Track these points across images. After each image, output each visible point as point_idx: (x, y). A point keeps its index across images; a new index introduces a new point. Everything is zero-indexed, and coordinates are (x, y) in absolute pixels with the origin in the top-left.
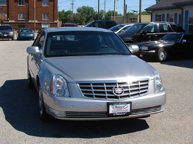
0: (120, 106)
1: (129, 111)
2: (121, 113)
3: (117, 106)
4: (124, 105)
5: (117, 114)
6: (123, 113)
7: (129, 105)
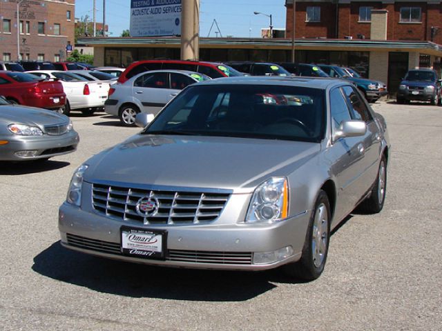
0: (142, 236)
1: (159, 250)
2: (144, 251)
3: (137, 235)
4: (150, 237)
5: (136, 252)
6: (147, 251)
7: (159, 238)
